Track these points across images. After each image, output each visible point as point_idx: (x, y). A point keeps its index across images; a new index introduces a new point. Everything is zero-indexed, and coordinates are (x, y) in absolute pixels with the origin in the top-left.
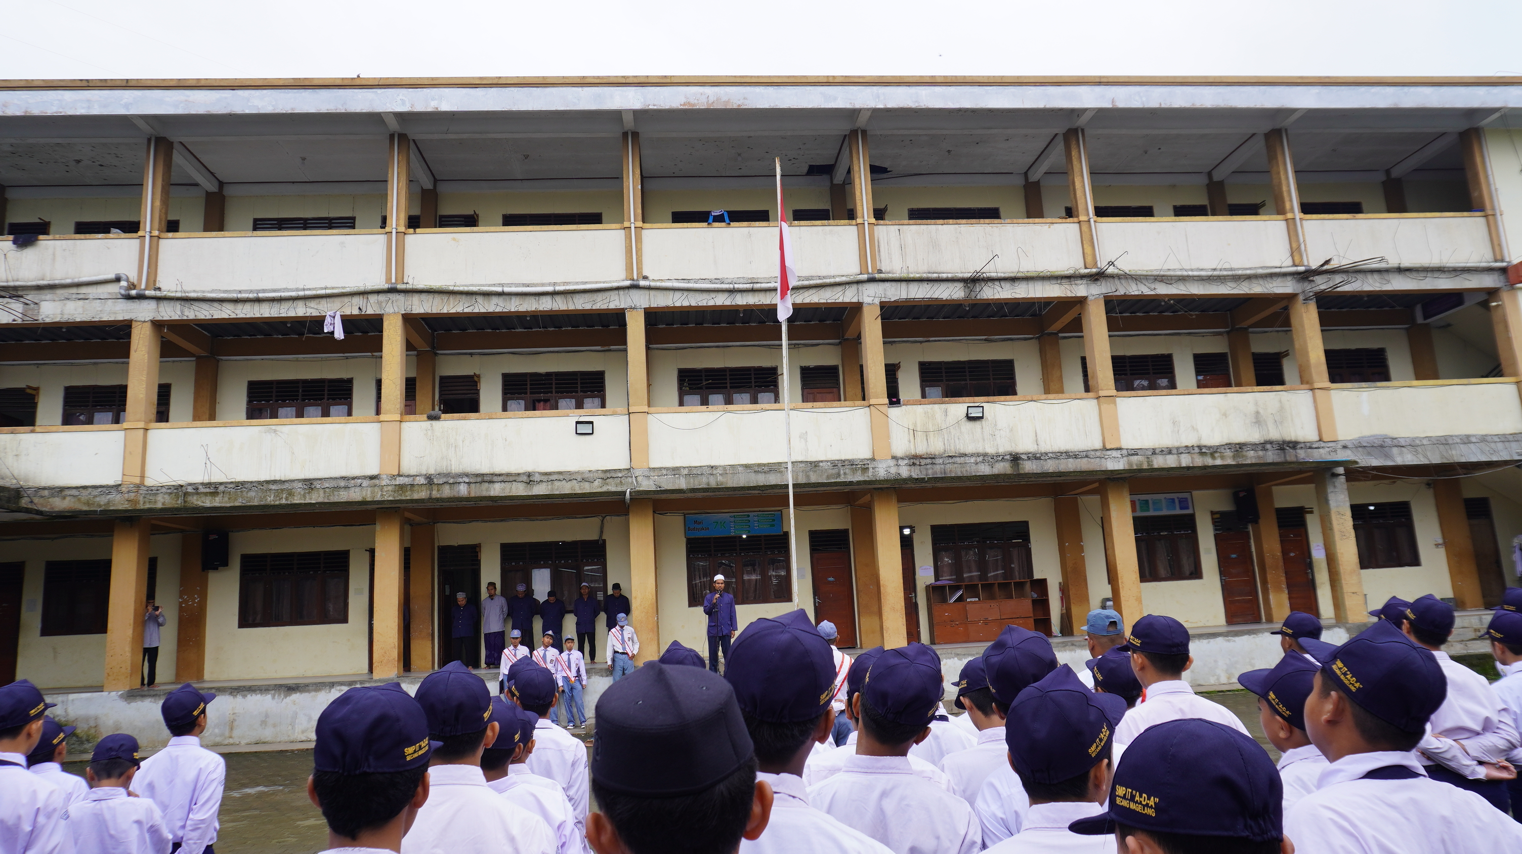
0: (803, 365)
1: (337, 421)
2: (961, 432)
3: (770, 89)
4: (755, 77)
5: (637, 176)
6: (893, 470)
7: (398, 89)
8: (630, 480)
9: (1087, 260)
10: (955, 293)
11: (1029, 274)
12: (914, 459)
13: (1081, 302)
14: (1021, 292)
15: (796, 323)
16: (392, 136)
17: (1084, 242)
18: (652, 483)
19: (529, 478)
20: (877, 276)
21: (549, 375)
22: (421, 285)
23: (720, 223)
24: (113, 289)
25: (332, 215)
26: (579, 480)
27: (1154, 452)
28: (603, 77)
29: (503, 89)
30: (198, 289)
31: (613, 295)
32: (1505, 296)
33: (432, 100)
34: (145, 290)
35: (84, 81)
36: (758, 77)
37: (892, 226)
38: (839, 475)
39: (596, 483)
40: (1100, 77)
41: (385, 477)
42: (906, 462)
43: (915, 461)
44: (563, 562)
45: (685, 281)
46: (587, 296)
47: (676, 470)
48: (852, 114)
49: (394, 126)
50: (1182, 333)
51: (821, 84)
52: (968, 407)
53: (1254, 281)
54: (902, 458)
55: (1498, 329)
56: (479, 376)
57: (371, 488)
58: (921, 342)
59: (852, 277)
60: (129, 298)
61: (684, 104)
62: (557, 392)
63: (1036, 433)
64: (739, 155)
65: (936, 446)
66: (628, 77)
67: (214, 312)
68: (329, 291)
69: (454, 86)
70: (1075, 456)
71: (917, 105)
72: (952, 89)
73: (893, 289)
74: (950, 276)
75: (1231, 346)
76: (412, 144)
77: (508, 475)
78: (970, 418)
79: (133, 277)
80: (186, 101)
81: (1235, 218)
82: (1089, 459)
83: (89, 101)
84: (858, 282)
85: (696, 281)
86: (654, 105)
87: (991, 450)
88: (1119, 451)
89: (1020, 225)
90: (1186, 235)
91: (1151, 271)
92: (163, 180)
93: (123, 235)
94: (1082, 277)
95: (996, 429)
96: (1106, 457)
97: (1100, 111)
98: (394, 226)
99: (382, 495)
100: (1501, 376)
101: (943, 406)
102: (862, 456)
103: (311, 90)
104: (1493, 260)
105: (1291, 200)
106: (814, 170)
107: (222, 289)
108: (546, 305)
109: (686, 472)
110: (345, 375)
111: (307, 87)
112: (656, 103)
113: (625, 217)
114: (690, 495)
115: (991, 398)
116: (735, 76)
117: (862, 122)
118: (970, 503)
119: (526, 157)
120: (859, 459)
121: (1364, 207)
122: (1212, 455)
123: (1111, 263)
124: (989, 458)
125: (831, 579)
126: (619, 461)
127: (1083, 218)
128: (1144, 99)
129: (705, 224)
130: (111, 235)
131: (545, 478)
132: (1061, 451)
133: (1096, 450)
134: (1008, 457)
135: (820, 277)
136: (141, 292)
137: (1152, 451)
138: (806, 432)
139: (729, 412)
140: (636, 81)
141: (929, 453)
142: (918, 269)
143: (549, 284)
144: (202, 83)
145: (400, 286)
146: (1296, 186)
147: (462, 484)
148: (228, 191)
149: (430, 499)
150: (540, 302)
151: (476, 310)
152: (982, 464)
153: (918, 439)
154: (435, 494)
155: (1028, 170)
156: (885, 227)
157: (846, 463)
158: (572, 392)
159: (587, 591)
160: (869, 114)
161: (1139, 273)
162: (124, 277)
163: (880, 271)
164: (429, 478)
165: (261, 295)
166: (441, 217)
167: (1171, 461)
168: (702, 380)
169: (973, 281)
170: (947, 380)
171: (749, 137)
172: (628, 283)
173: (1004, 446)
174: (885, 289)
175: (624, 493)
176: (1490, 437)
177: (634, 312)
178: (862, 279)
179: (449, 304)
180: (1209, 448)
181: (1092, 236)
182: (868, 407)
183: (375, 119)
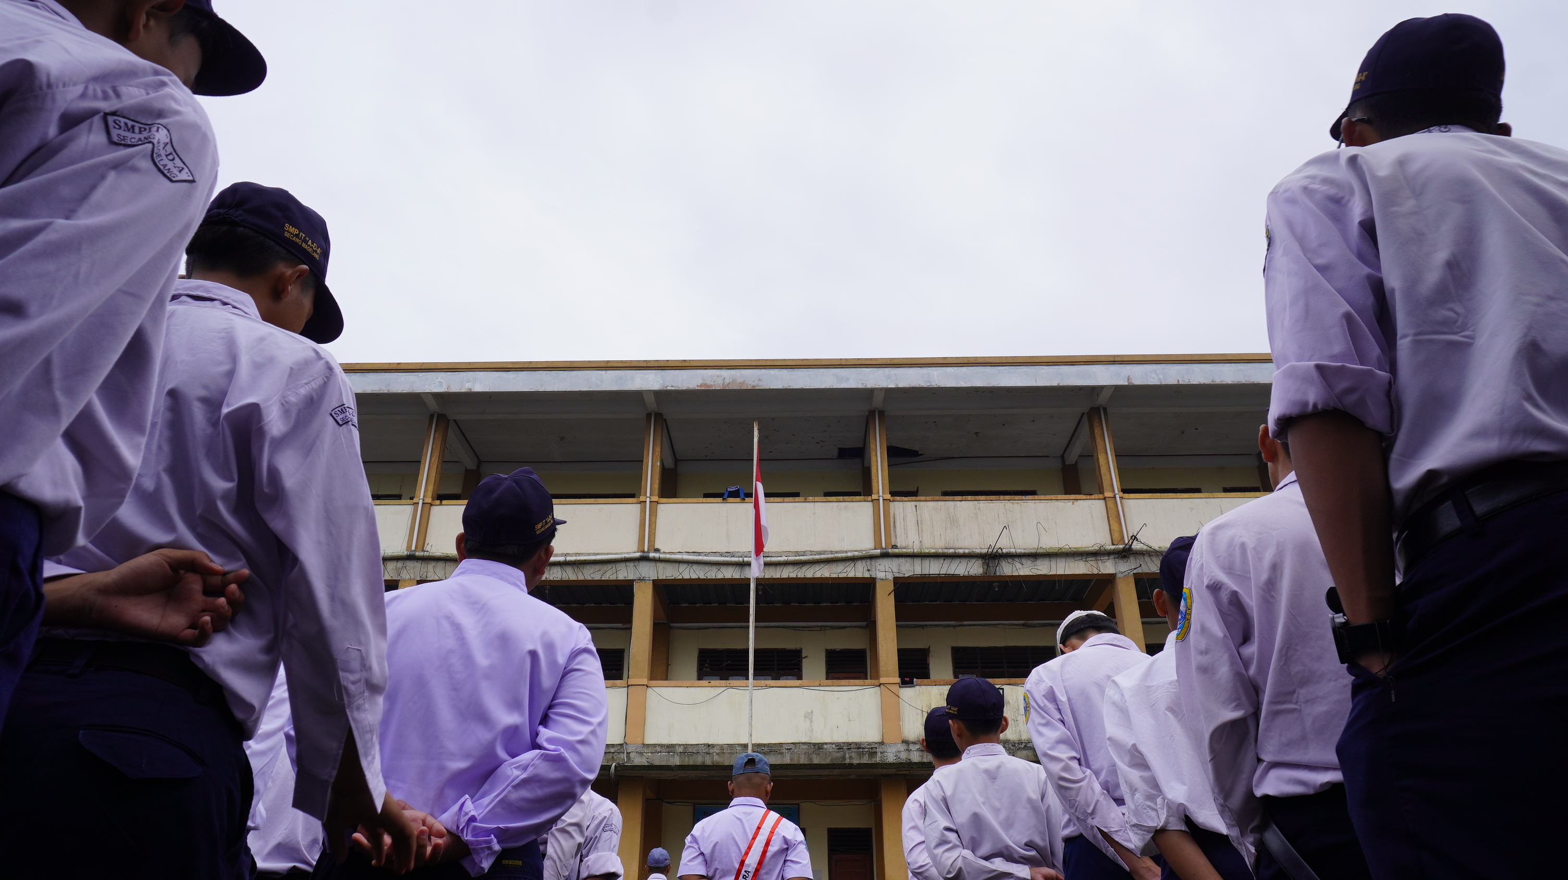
0: (829, 648)
3: (785, 372)
5: (657, 454)
6: (903, 756)
7: (438, 373)
8: (622, 756)
9: (1113, 537)
10: (975, 569)
11: (1051, 551)
13: (1109, 581)
14: (1043, 568)
15: (822, 605)
16: (432, 416)
17: (1110, 518)
18: (644, 760)
20: (891, 551)
22: (438, 553)
23: (735, 499)
28: (626, 362)
29: (533, 373)
31: (621, 567)
33: (467, 382)
36: (773, 360)
37: (908, 503)
38: (844, 758)
40: (1114, 356)
42: (918, 746)
45: (696, 554)
46: (597, 567)
47: (670, 748)
48: (869, 393)
49: (433, 406)
51: (833, 366)
54: (914, 743)
58: (954, 626)
59: (864, 552)
61: (701, 386)
64: (767, 437)
66: (649, 361)
69: (488, 370)
71: (928, 384)
72: (964, 369)
73: (908, 565)
74: (967, 551)
76: (452, 423)
84: (872, 557)
85: (707, 554)
86: (672, 387)
89: (1042, 501)
94: (1109, 553)
95: (1018, 713)
97: (1117, 388)
98: (422, 497)
102: (870, 740)
103: (361, 374)
106: (842, 454)
108: (556, 575)
109: (681, 749)
111: (357, 371)
112: (674, 385)
113: (642, 492)
114: (682, 774)
115: (1013, 680)
116: (751, 360)
117: (878, 402)
119: (562, 439)
120: (867, 742)
123: (1134, 538)
124: (1010, 746)
127: (1107, 494)
128: (1161, 376)
129: (720, 500)
135: (832, 552)
138: (812, 712)
139: (732, 687)
140: (656, 365)
142: (931, 544)
143: (562, 555)
145: (419, 554)
155: (1064, 454)
156: (901, 503)
157: (852, 746)
160: (883, 394)
163: (895, 547)
168: (723, 661)
169: (992, 557)
170: (982, 667)
171: (773, 419)
172: (638, 555)
174: (899, 565)
177: (642, 584)
178: (875, 554)
181: (1118, 511)
182: (879, 686)
183: (415, 399)
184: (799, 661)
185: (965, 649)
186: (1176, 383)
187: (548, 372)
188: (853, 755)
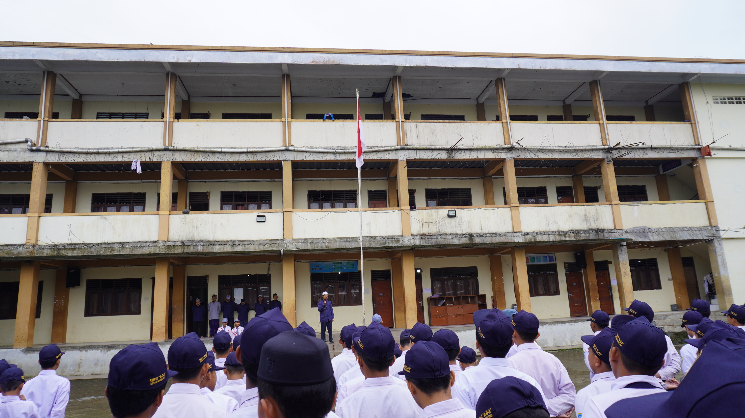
0: (369, 189)
1: (137, 214)
2: (445, 223)
3: (355, 56)
4: (347, 49)
5: (289, 96)
6: (412, 241)
7: (171, 51)
8: (283, 244)
9: (506, 141)
10: (443, 156)
11: (478, 147)
12: (422, 236)
13: (503, 161)
14: (474, 156)
15: (366, 169)
16: (168, 74)
17: (505, 132)
18: (294, 246)
19: (233, 243)
20: (405, 147)
21: (244, 192)
22: (181, 147)
23: (329, 120)
24: (24, 146)
25: (137, 112)
26: (258, 244)
27: (537, 234)
28: (273, 48)
29: (223, 52)
30: (67, 147)
31: (276, 154)
32: (700, 161)
33: (188, 56)
34: (40, 147)
35: (11, 43)
37: (413, 123)
38: (386, 243)
39: (266, 246)
40: (512, 54)
41: (161, 242)
42: (418, 237)
43: (422, 237)
44: (249, 285)
45: (312, 148)
46: (263, 154)
47: (306, 240)
48: (394, 68)
49: (169, 69)
50: (551, 177)
51: (379, 54)
52: (448, 211)
53: (584, 152)
54: (416, 236)
55: (697, 177)
56: (209, 193)
57: (154, 247)
58: (426, 179)
59: (393, 147)
60: (32, 151)
61: (312, 62)
62: (248, 201)
63: (481, 224)
64: (339, 87)
65: (433, 230)
66: (285, 48)
67: (76, 159)
68: (134, 150)
69: (199, 50)
70: (499, 235)
71: (425, 65)
73: (413, 153)
74: (440, 147)
75: (574, 183)
76: (177, 78)
77: (223, 241)
78: (449, 216)
79: (34, 140)
80: (63, 53)
81: (576, 122)
82: (506, 237)
83: (13, 52)
84: (396, 150)
85: (317, 148)
87: (459, 232)
88: (521, 233)
89: (474, 123)
90: (553, 130)
91: (536, 147)
92: (51, 93)
93: (30, 119)
94: (503, 149)
95: (462, 222)
96: (514, 236)
97: (513, 70)
98: (168, 118)
99: (159, 251)
100: (698, 199)
101: (436, 210)
102: (397, 234)
103: (127, 50)
104: (694, 144)
105: (602, 114)
106: (376, 95)
107: (80, 147)
108: (243, 158)
109: (311, 241)
110: (142, 191)
111: (125, 49)
112: (298, 61)
113: (283, 116)
114: (313, 252)
115: (460, 207)
116: (337, 49)
117: (398, 72)
118: (449, 258)
119: (235, 85)
120: (395, 236)
121: (636, 118)
122: (565, 236)
123: (517, 143)
124: (459, 236)
125: (381, 294)
126: (278, 235)
127: (504, 121)
128: (533, 65)
129: (322, 120)
130: (23, 119)
131: (241, 243)
132: (493, 233)
133: (510, 233)
134: (467, 235)
135: (377, 147)
136: (39, 148)
137: (536, 233)
138: (370, 222)
139: (332, 212)
140: (289, 50)
141: (429, 233)
142: (425, 144)
143: (245, 148)
144: (72, 45)
145: (170, 148)
146: (604, 108)
147: (200, 246)
148: (84, 99)
149: (183, 253)
150: (240, 157)
151: (208, 160)
152: (455, 239)
153: (424, 226)
154: (186, 251)
155: (478, 97)
156: (409, 123)
157: (389, 237)
158: (255, 201)
159: (261, 299)
160: (402, 68)
161: (531, 147)
162: (30, 140)
163: (407, 145)
164: (183, 243)
165: (100, 151)
166: (192, 114)
167: (545, 238)
168: (319, 196)
169: (452, 150)
170: (439, 198)
171: (344, 79)
172: (284, 148)
173: (465, 230)
174: (409, 154)
175: (280, 251)
176: (693, 228)
177: (287, 162)
178: (398, 148)
179: (195, 157)
180: (563, 232)
181: (508, 129)
182: (400, 210)
183: (159, 65)
184: (356, 196)
185: (431, 189)
186: (539, 68)
187: (231, 52)
188: (390, 241)
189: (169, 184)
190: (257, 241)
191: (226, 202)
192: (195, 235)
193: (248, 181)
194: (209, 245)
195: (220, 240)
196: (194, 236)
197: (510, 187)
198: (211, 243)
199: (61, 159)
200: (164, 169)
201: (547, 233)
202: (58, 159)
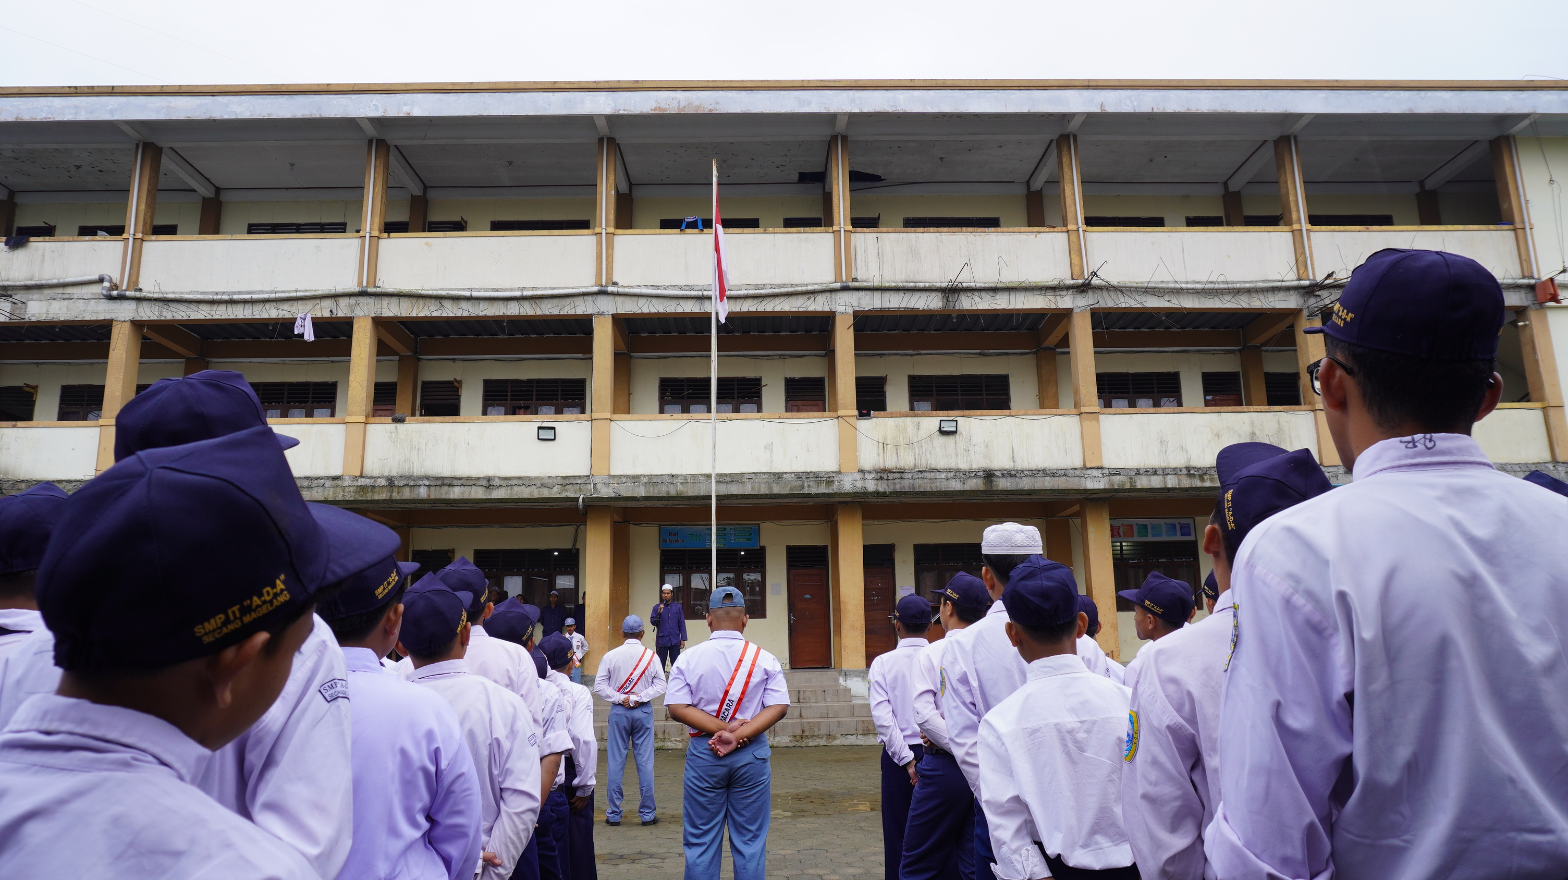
0: (788, 376)
1: (305, 422)
2: (933, 447)
3: (743, 94)
4: (728, 81)
5: (611, 182)
6: (859, 484)
7: (372, 95)
8: (589, 486)
9: (1074, 271)
10: (934, 303)
11: (1011, 285)
12: (882, 473)
13: (1065, 315)
14: (1002, 303)
15: (782, 333)
16: (370, 142)
17: (1072, 252)
18: (611, 490)
19: (488, 483)
20: (851, 284)
21: (530, 382)
22: (390, 289)
23: (693, 230)
24: (97, 289)
25: (324, 221)
26: (538, 485)
27: (1138, 472)
28: (574, 83)
29: (475, 95)
30: (177, 290)
31: (579, 301)
32: (1533, 316)
33: (405, 105)
34: (126, 290)
35: (72, 88)
36: (731, 81)
37: (870, 234)
38: (802, 487)
39: (555, 489)
40: (1089, 80)
41: (347, 477)
42: (873, 475)
43: (882, 475)
44: (536, 570)
45: (654, 288)
46: (555, 301)
47: (635, 478)
48: (831, 118)
49: (371, 131)
50: (1190, 351)
51: (795, 89)
52: (941, 421)
53: (1254, 295)
54: (869, 472)
55: (1526, 350)
56: (460, 382)
57: (335, 489)
58: (912, 355)
59: (824, 286)
60: (110, 298)
61: (655, 110)
62: (537, 399)
63: (1013, 450)
65: (907, 460)
66: (599, 82)
67: (191, 313)
68: (299, 294)
69: (427, 91)
70: (1053, 474)
71: (894, 109)
72: (932, 93)
73: (868, 298)
74: (927, 285)
75: (1243, 365)
76: (392, 149)
77: (468, 479)
78: (943, 433)
79: (116, 278)
80: (168, 107)
81: (1250, 228)
82: (1068, 478)
83: (76, 107)
84: (832, 291)
85: (666, 288)
86: (625, 110)
87: (963, 465)
88: (1100, 470)
89: (1005, 234)
90: (1183, 246)
91: (1142, 283)
92: (149, 184)
93: (109, 237)
94: (1068, 288)
95: (970, 444)
96: (1086, 476)
97: (1090, 116)
98: (368, 230)
99: (343, 496)
100: (1529, 401)
101: (916, 419)
102: (828, 469)
103: (288, 96)
104: (1521, 277)
105: (1298, 211)
106: (805, 178)
107: (200, 291)
108: (513, 310)
109: (646, 480)
110: (329, 379)
112: (626, 108)
113: (597, 223)
114: (648, 504)
115: (967, 412)
116: (708, 81)
117: (841, 126)
118: (956, 522)
119: (511, 163)
120: (825, 472)
121: (1395, 220)
122: (1201, 477)
123: (1094, 274)
124: (961, 474)
125: (808, 596)
126: (581, 469)
127: (1071, 227)
128: (1135, 103)
129: (678, 231)
130: (97, 238)
131: (504, 483)
132: (1039, 469)
133: (1076, 469)
134: (981, 474)
135: (792, 285)
136: (122, 293)
137: (1136, 471)
138: (772, 443)
139: (695, 420)
140: (607, 86)
141: (898, 467)
142: (894, 277)
143: (518, 289)
144: (183, 90)
145: (371, 290)
146: (1304, 196)
147: (422, 487)
148: (224, 197)
149: (391, 501)
150: (509, 307)
151: (445, 315)
152: (954, 480)
153: (888, 453)
154: (395, 496)
155: (1030, 179)
156: (862, 234)
157: (811, 475)
158: (552, 400)
159: (556, 599)
160: (846, 118)
161: (1129, 284)
162: (107, 278)
163: (855, 280)
164: (390, 480)
165: (235, 297)
166: (430, 223)
167: (1156, 482)
168: (683, 390)
169: (951, 291)
170: (937, 395)
171: (731, 143)
172: (596, 289)
173: (977, 461)
174: (859, 299)
175: (577, 499)
176: (1510, 466)
177: (601, 318)
178: (835, 287)
179: (418, 308)
180: (1198, 469)
181: (1080, 245)
182: (838, 418)
183: (350, 124)
184: (759, 389)
185: (921, 377)
186: (1150, 111)
187: (491, 94)
188: (811, 483)
189: (367, 363)
190: (537, 478)
191: (494, 402)
192: (415, 466)
193: (539, 359)
194: (441, 486)
195: (465, 476)
196: (413, 468)
197: (1081, 371)
198: (445, 482)
199: (165, 314)
200: (357, 333)
201: (1160, 472)
202: (157, 314)
